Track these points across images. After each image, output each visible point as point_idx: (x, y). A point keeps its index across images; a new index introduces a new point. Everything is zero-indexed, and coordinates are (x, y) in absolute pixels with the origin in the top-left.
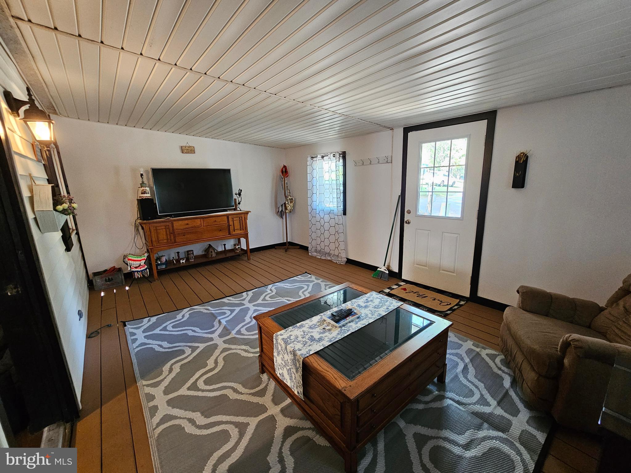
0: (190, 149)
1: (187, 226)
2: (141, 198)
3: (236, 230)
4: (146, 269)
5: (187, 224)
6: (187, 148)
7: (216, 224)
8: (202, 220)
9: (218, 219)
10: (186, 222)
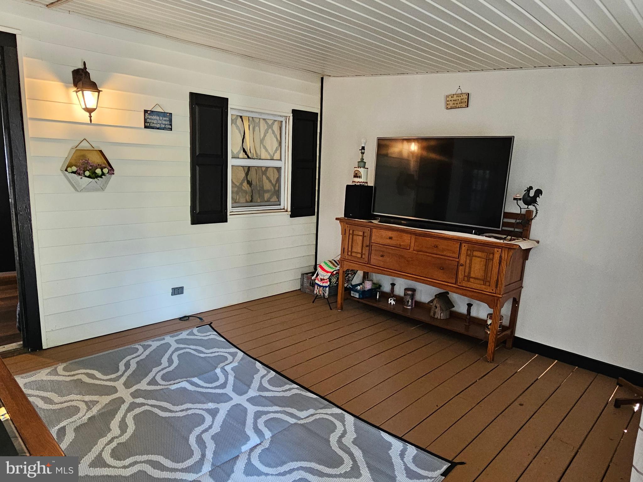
0: (460, 98)
1: (389, 241)
2: (354, 184)
3: (472, 280)
4: (326, 287)
5: (391, 238)
6: (455, 98)
7: (435, 252)
8: (413, 237)
9: (442, 245)
10: (390, 234)
